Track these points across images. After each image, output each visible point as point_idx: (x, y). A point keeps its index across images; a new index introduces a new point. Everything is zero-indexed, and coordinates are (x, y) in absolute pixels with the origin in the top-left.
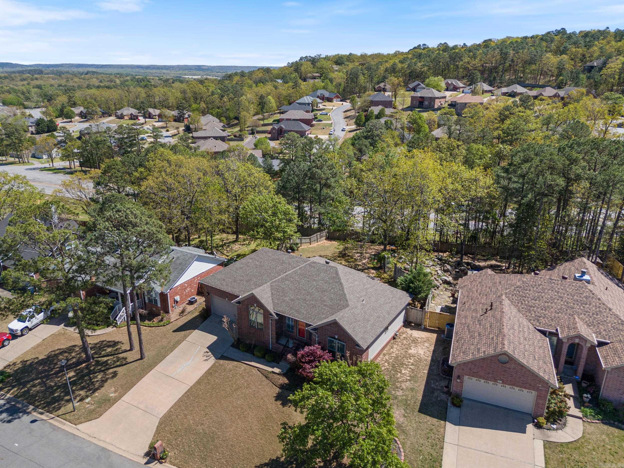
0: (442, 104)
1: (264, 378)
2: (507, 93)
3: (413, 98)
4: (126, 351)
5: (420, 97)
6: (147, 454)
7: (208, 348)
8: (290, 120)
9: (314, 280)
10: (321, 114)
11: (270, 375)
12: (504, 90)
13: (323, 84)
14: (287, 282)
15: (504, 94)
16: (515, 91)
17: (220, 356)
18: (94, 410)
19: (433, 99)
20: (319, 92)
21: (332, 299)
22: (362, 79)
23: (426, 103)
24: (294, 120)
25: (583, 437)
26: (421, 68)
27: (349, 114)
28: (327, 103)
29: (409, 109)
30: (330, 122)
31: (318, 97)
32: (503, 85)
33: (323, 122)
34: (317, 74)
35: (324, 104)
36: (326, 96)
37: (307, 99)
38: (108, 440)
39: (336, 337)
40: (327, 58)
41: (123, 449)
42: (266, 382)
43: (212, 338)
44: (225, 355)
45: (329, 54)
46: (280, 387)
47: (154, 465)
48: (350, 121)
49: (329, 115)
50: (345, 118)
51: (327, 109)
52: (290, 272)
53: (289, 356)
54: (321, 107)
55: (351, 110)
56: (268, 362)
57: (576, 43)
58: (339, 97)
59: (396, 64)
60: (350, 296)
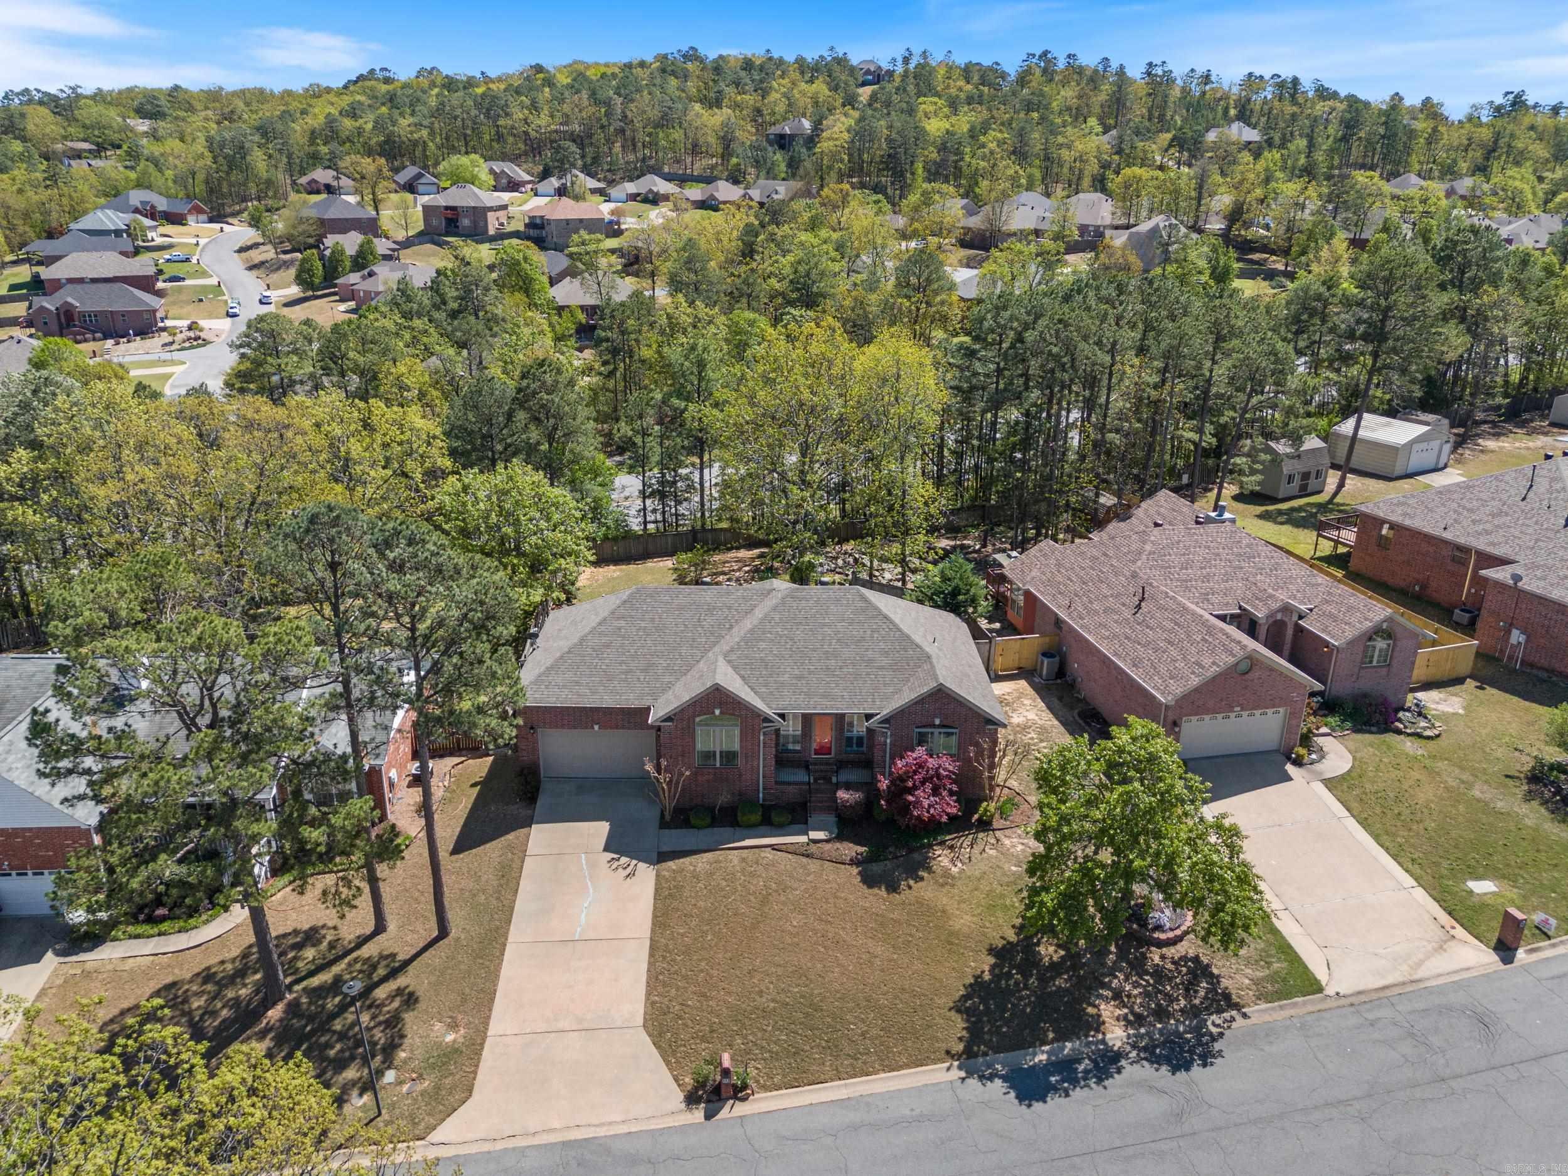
0: (502, 224)
1: (805, 860)
2: (639, 195)
3: (427, 209)
4: (366, 939)
5: (447, 208)
6: (691, 1099)
7: (606, 849)
8: (80, 281)
9: (824, 625)
10: (168, 261)
11: (813, 848)
12: (631, 187)
13: (133, 175)
14: (762, 645)
15: (633, 197)
16: (655, 189)
17: (655, 856)
18: (438, 1088)
19: (479, 213)
20: (136, 197)
21: (886, 653)
22: (258, 159)
23: (465, 222)
24: (94, 281)
25: (1354, 758)
26: (411, 133)
27: (256, 256)
28: (169, 229)
29: (427, 238)
30: (213, 281)
31: (136, 211)
32: (617, 177)
33: (188, 282)
34: (85, 146)
35: (161, 230)
36: (160, 208)
37: (110, 219)
38: (556, 1124)
39: (937, 722)
40: (99, 96)
41: (619, 1119)
42: (813, 865)
43: (602, 829)
44: (665, 849)
45: (106, 87)
46: (853, 862)
47: (731, 1111)
48: (275, 277)
49: (194, 261)
50: (251, 268)
51: (179, 244)
52: (748, 624)
53: (842, 795)
54: (159, 241)
55: (256, 245)
56: (780, 828)
57: (737, 84)
58: (199, 211)
59: (335, 120)
60: (917, 638)
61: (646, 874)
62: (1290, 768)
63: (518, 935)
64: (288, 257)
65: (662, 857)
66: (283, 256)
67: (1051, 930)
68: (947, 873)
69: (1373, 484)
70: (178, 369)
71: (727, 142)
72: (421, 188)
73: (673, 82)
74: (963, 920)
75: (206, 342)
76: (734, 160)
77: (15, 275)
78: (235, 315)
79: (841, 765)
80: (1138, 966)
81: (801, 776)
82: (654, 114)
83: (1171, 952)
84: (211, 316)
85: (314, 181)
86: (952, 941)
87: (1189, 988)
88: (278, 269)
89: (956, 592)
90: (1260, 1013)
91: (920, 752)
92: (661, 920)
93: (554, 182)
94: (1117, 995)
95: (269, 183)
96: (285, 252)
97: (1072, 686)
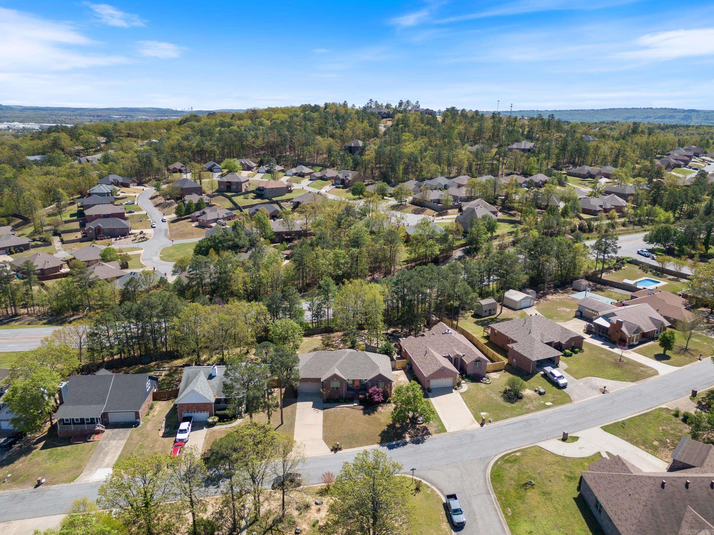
0: (247, 188)
1: (352, 409)
2: (297, 173)
3: (220, 183)
5: (227, 182)
6: (332, 450)
7: (312, 407)
9: (357, 360)
10: (126, 204)
11: (354, 407)
12: (294, 170)
14: (344, 365)
15: (295, 174)
16: (302, 171)
17: (322, 408)
19: (239, 184)
20: (112, 178)
23: (234, 187)
25: (468, 389)
27: (157, 201)
28: (124, 189)
29: (220, 193)
30: (144, 212)
31: (112, 183)
33: (136, 213)
35: (122, 190)
36: (120, 181)
37: (105, 188)
38: (308, 455)
39: (380, 381)
41: (319, 454)
42: (354, 410)
43: (310, 403)
44: (324, 407)
46: (362, 409)
47: (339, 452)
48: (166, 210)
49: (136, 204)
50: (156, 206)
51: (129, 196)
52: (341, 360)
53: (360, 396)
54: (122, 195)
55: (156, 197)
56: (348, 403)
57: (333, 125)
58: (134, 182)
59: (181, 143)
60: (376, 363)
61: (321, 412)
62: (454, 390)
63: (297, 424)
64: (169, 201)
65: (324, 409)
66: (167, 201)
67: (399, 422)
68: (381, 412)
69: (510, 311)
70: (141, 252)
71: (329, 151)
72: (215, 170)
73: (309, 123)
74: (383, 420)
75: (147, 239)
76: (332, 158)
77: (71, 210)
78: (154, 227)
79: (361, 390)
80: (414, 428)
81: (352, 392)
82: (303, 140)
83: (421, 425)
84: (146, 228)
85: (175, 168)
86: (380, 424)
87: (423, 432)
88: (166, 207)
89: (387, 350)
90: (434, 436)
91: (375, 387)
92: (325, 421)
93: (265, 168)
94: (409, 433)
95: (159, 169)
96: (168, 199)
97: (413, 372)
